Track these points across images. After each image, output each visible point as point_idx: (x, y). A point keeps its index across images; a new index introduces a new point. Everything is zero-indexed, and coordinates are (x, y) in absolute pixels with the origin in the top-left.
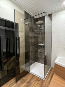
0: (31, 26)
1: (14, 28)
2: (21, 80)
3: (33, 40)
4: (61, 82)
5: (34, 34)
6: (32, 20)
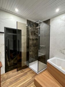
0: (33, 30)
1: (16, 33)
2: (21, 70)
3: (35, 42)
4: (48, 76)
5: (36, 36)
6: (34, 25)
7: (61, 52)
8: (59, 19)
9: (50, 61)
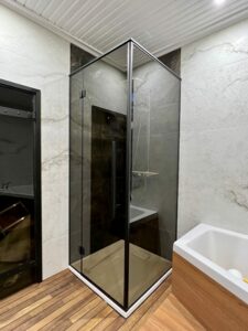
7: (235, 201)
8: (225, 48)
9: (189, 245)
